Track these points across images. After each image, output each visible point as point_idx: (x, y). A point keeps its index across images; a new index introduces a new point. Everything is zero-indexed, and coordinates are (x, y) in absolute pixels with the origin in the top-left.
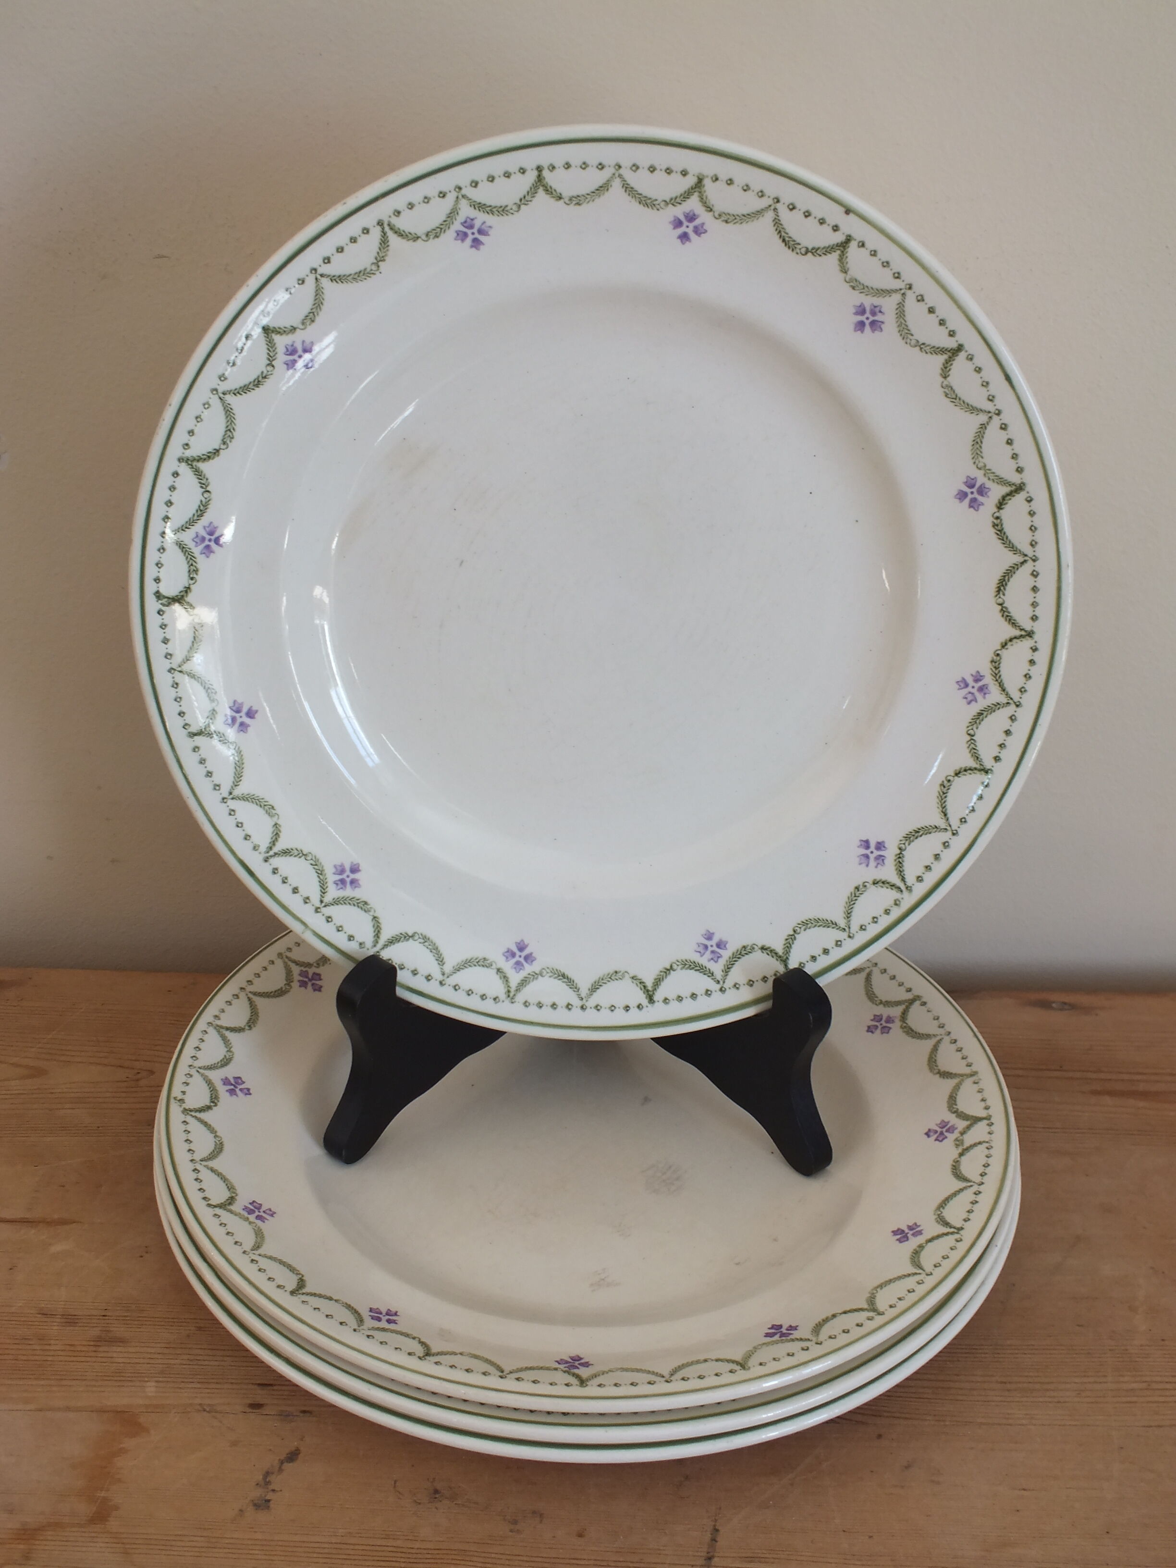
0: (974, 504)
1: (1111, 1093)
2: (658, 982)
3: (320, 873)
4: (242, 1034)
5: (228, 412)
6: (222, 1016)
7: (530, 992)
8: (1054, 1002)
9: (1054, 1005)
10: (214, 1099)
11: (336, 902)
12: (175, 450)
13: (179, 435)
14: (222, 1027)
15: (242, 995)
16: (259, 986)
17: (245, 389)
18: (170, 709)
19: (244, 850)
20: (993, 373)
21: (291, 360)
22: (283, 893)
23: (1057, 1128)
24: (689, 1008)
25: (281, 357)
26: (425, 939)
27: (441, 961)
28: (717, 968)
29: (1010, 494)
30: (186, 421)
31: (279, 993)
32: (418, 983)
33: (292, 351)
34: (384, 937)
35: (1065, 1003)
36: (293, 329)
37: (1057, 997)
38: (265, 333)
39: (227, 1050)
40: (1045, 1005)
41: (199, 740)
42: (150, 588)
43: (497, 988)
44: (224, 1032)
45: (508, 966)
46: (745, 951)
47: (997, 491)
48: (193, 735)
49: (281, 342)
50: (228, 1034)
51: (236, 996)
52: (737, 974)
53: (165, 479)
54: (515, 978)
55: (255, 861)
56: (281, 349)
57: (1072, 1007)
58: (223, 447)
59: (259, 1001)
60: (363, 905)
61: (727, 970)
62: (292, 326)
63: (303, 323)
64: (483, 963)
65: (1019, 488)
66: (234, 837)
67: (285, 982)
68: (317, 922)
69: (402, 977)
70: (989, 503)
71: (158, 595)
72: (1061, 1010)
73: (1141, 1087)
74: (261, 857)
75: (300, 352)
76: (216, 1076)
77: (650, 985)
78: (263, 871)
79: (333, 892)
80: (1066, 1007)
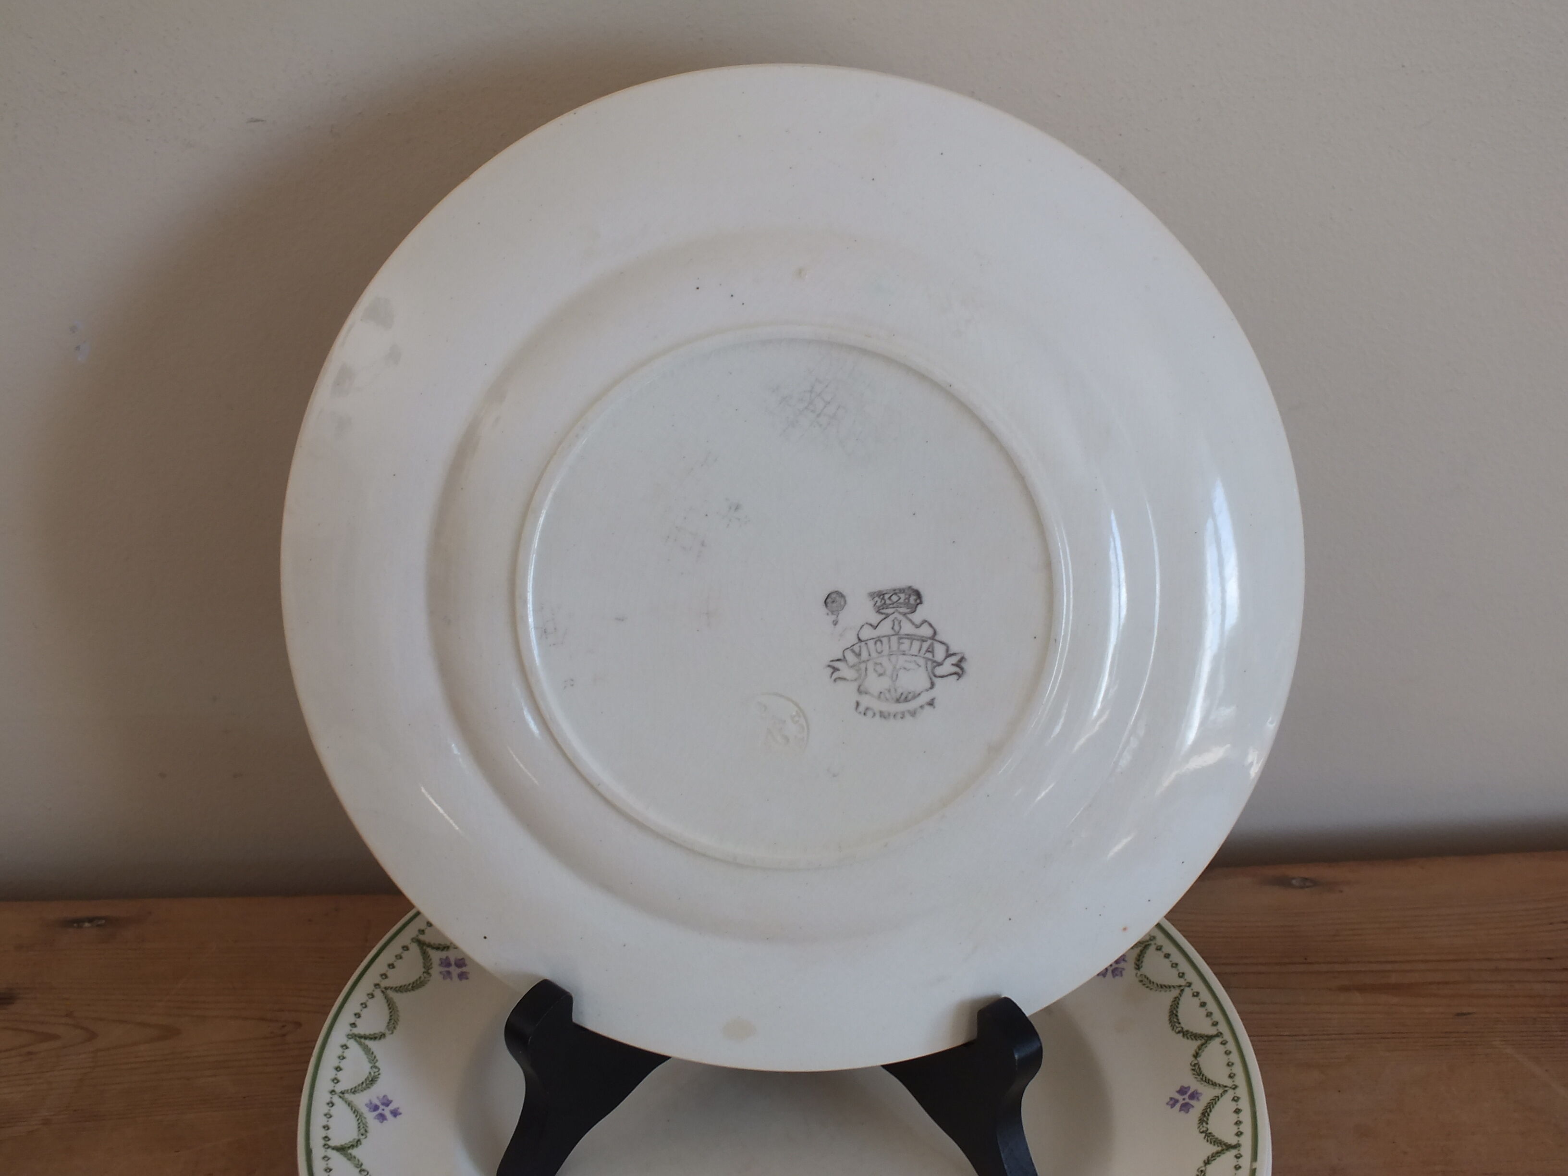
1: (1362, 989)
4: (383, 1040)
6: (358, 1022)
8: (1293, 878)
9: (1294, 882)
10: (363, 1130)
14: (361, 1037)
15: (378, 993)
16: (397, 978)
23: (1304, 1035)
31: (416, 985)
35: (1306, 879)
37: (1299, 872)
39: (371, 1065)
40: (1284, 882)
44: (363, 1040)
50: (370, 1043)
51: (371, 996)
57: (1314, 883)
59: (398, 998)
67: (423, 970)
72: (1302, 887)
73: (1393, 979)
76: (362, 1101)
80: (1308, 884)
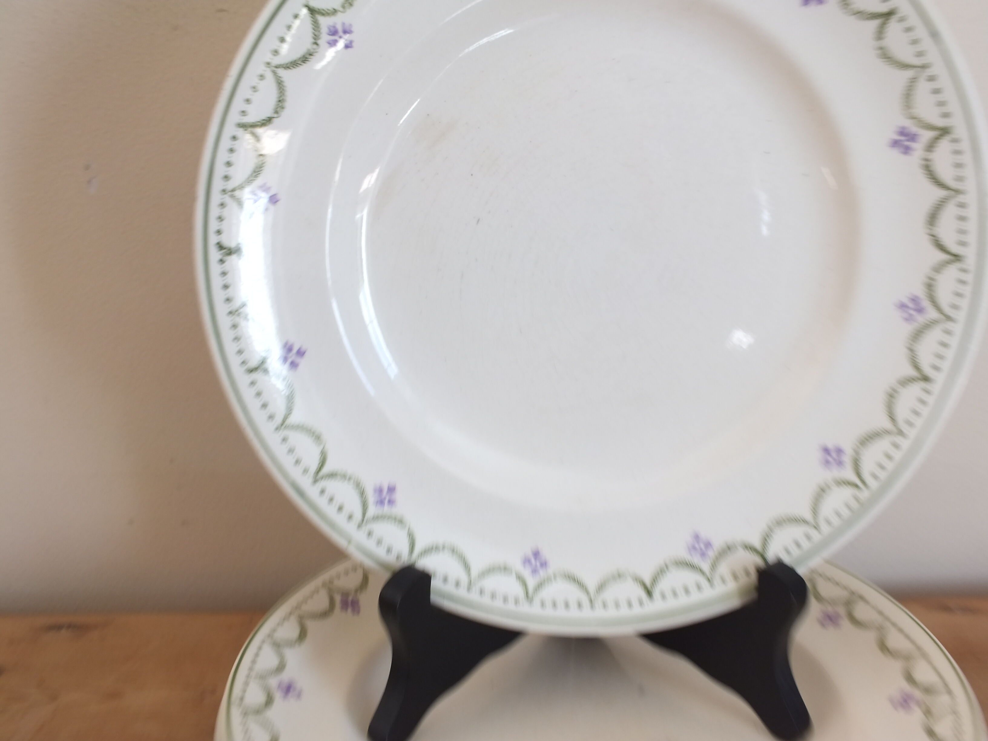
0: (907, 150)
2: (655, 580)
3: (362, 493)
4: (293, 647)
5: (280, 84)
6: (276, 633)
7: (547, 593)
10: (269, 701)
11: (376, 518)
12: (234, 117)
13: (238, 104)
15: (292, 617)
17: (293, 65)
18: (230, 348)
19: (295, 473)
20: (921, 32)
21: (333, 40)
22: (330, 511)
24: (683, 601)
25: (325, 37)
26: (454, 551)
27: (467, 567)
28: (705, 566)
29: (937, 139)
30: (243, 92)
31: (325, 614)
32: (450, 588)
33: (334, 32)
34: (418, 549)
36: (335, 12)
38: (312, 14)
39: (280, 660)
41: (255, 376)
42: (213, 239)
43: (517, 590)
45: (526, 573)
46: (728, 549)
47: (927, 135)
48: (251, 371)
49: (325, 22)
52: (724, 569)
53: (226, 143)
54: (531, 583)
55: (305, 482)
56: (324, 30)
58: (275, 115)
59: (307, 622)
60: (400, 521)
61: (714, 566)
62: (334, 9)
63: (343, 7)
64: (505, 569)
65: (944, 131)
66: (287, 462)
67: (329, 606)
68: (360, 537)
69: (435, 584)
70: (918, 147)
71: (220, 247)
74: (311, 480)
75: (341, 33)
76: (273, 682)
77: (648, 582)
78: (312, 492)
79: (372, 510)
